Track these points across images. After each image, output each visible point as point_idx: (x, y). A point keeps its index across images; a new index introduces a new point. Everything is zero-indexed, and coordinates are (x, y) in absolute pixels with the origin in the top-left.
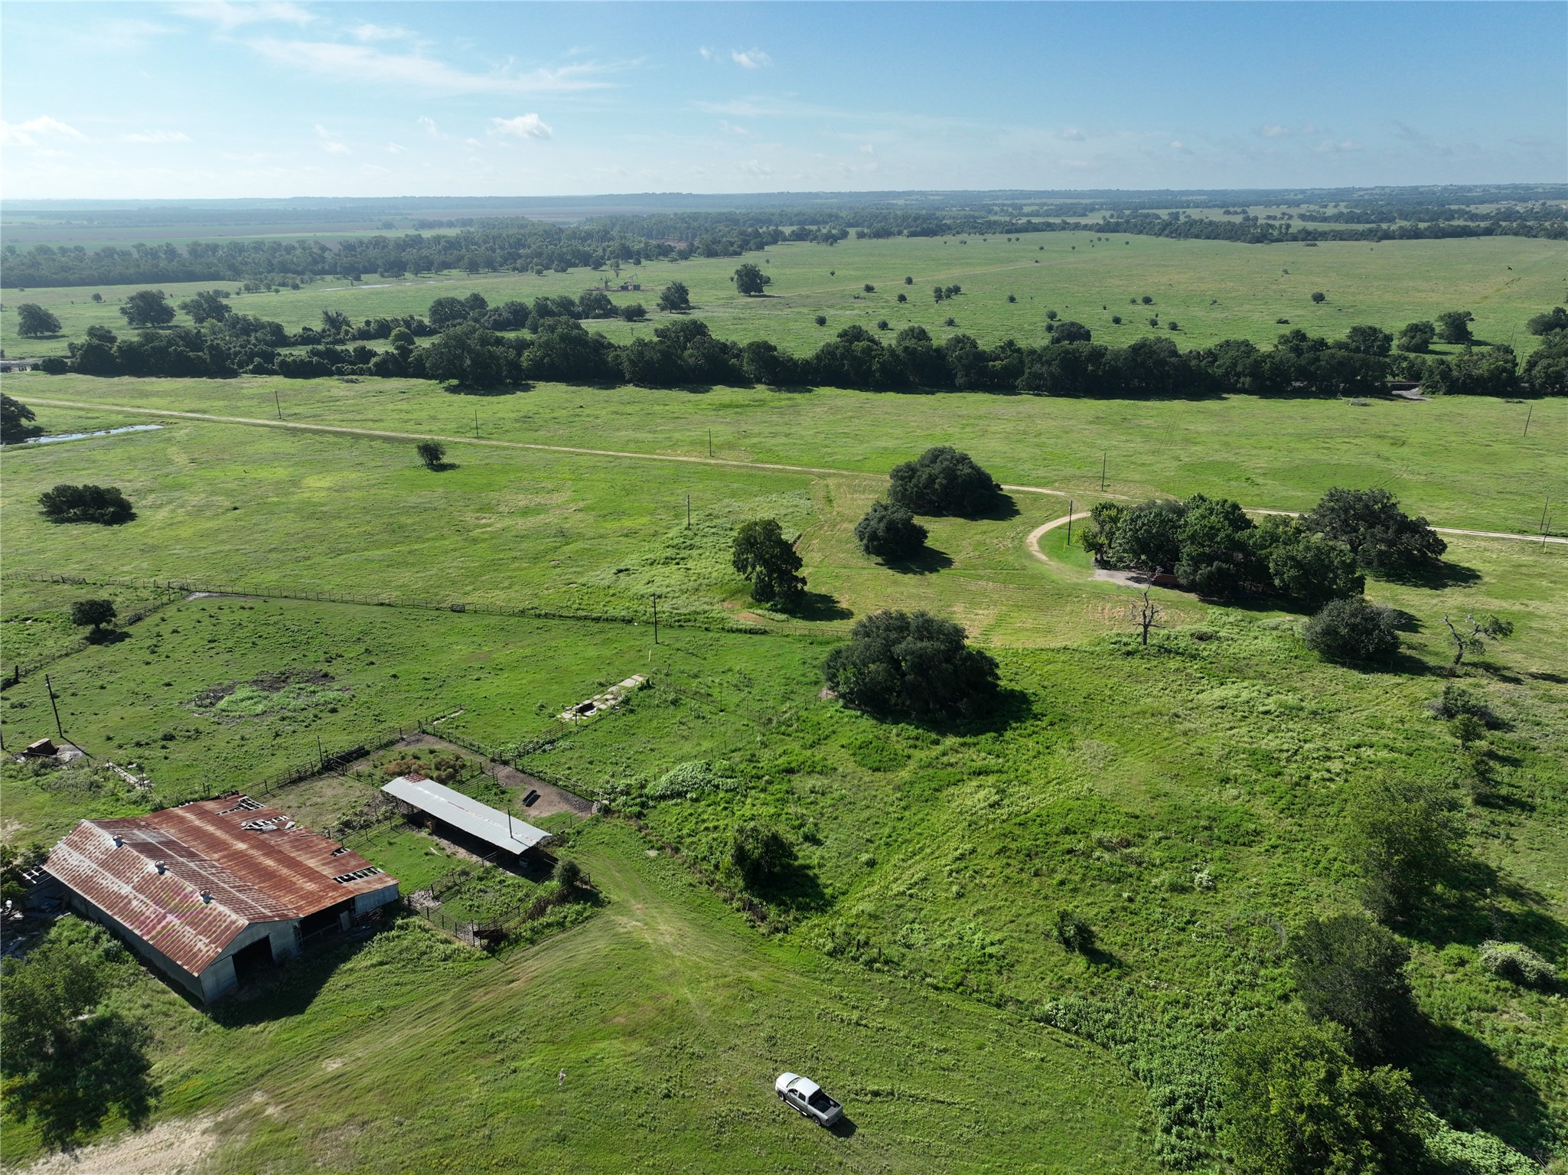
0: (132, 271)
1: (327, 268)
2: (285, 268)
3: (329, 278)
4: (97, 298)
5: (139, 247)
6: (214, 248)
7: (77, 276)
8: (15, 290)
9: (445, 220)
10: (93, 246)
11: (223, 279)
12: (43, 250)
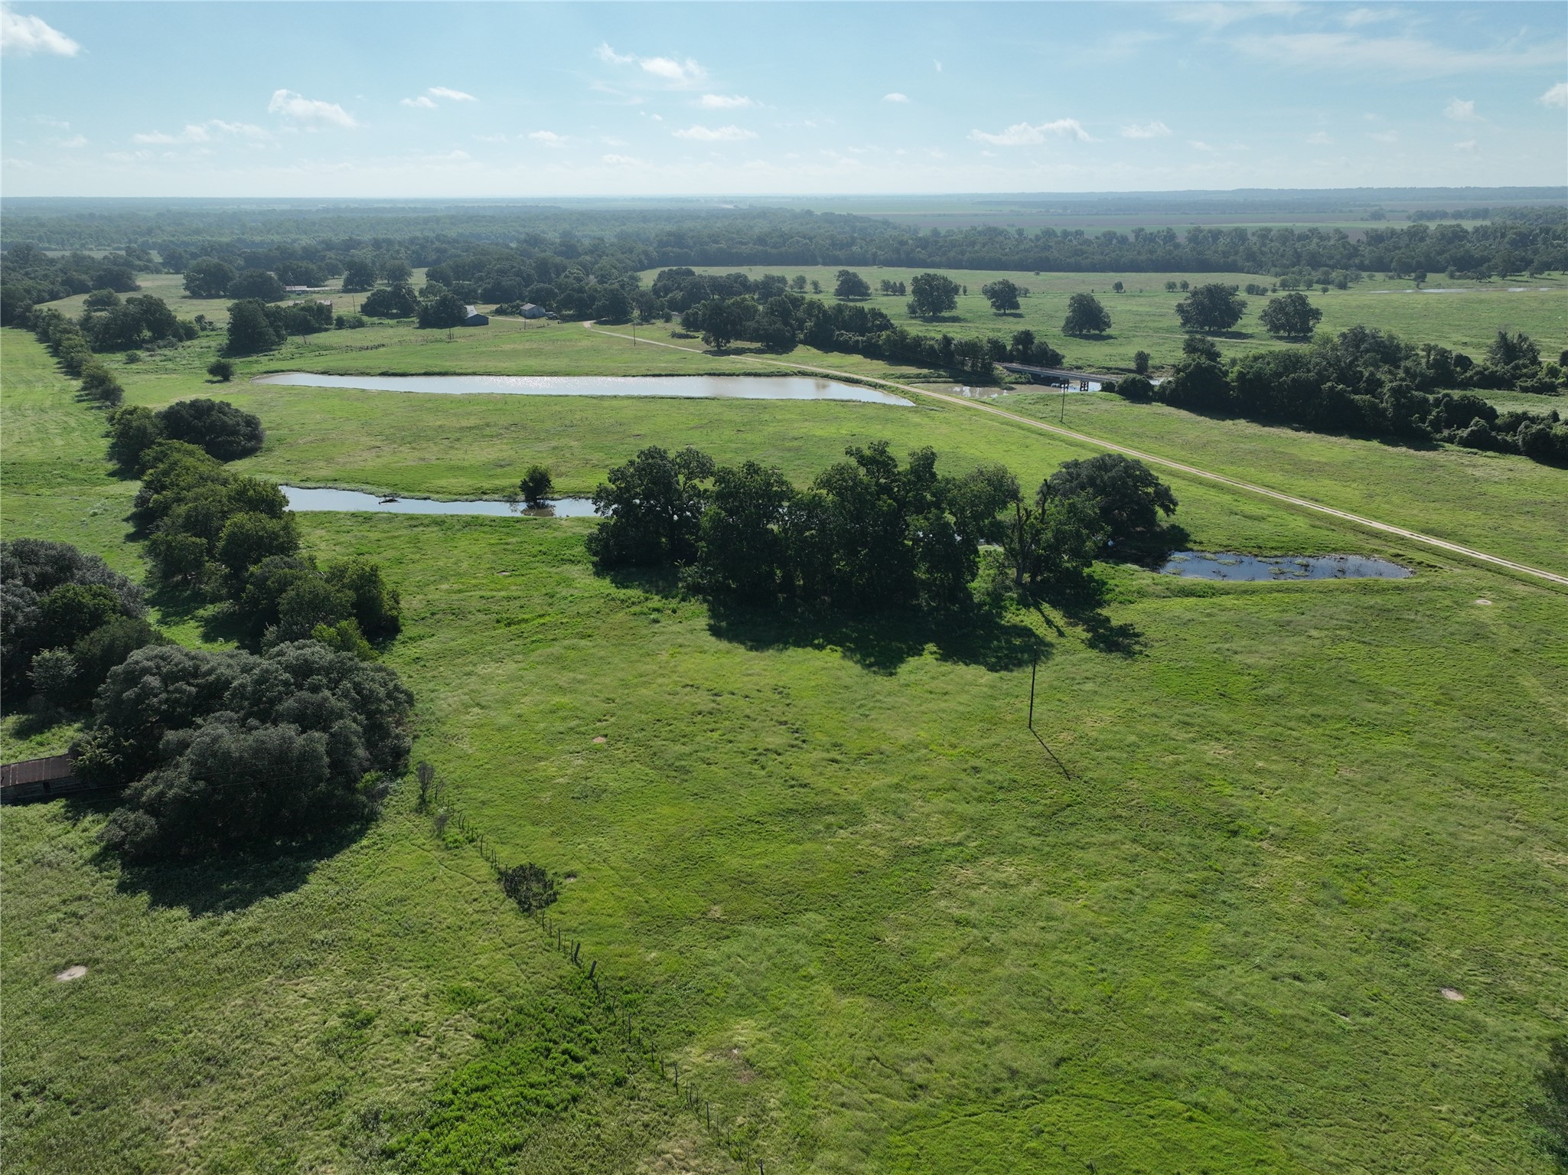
0: (1143, 257)
1: (1367, 262)
2: (1315, 262)
3: (1379, 276)
4: (1118, 287)
5: (1138, 233)
6: (1216, 235)
7: (1090, 260)
8: (1032, 274)
9: (1450, 211)
10: (1093, 231)
11: (1241, 270)
12: (1049, 233)
